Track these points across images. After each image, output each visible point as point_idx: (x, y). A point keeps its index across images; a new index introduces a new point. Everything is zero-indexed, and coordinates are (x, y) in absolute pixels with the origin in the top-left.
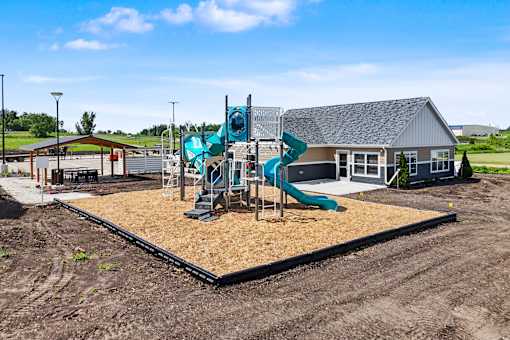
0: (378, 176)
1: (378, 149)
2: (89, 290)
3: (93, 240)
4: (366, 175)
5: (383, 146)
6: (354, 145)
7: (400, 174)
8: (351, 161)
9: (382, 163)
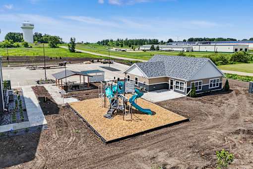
0: (184, 91)
1: (184, 81)
2: (79, 142)
3: (79, 124)
4: (179, 90)
5: (186, 80)
6: (175, 78)
7: (191, 91)
8: (174, 84)
9: (185, 86)
